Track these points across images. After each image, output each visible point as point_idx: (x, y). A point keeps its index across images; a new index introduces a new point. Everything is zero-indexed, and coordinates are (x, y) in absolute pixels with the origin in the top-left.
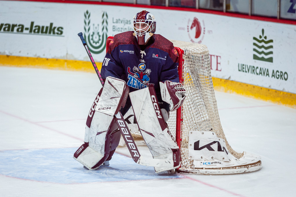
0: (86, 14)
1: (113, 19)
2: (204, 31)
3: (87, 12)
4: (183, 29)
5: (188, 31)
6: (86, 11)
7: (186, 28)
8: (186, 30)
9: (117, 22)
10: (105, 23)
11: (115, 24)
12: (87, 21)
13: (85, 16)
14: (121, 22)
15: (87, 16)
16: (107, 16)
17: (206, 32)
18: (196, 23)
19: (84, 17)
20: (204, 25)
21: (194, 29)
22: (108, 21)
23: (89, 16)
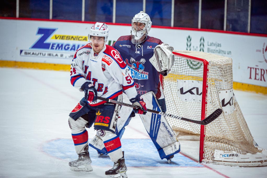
0: (188, 38)
1: (208, 42)
3: (189, 37)
4: (260, 51)
5: (263, 53)
6: (188, 36)
7: (262, 50)
8: (262, 52)
9: (211, 45)
10: (202, 46)
11: (210, 47)
12: (189, 44)
13: (188, 40)
14: (214, 45)
15: (189, 40)
16: (204, 40)
19: (186, 41)
22: (204, 44)
23: (190, 40)
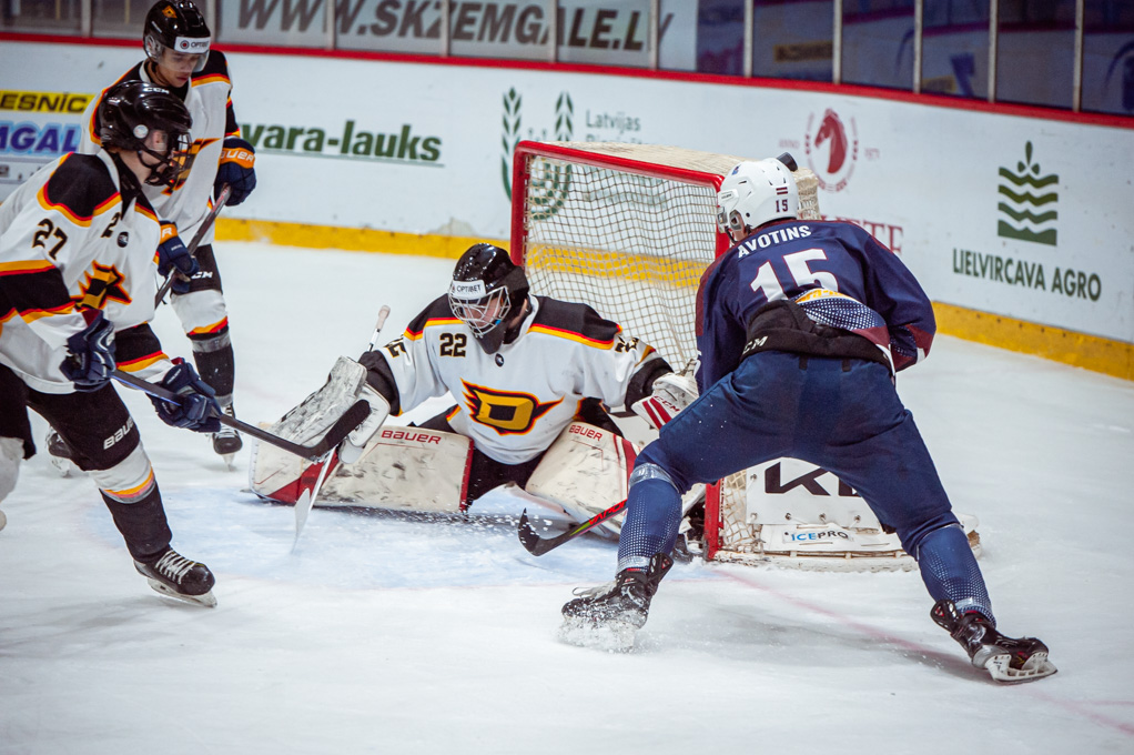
0: (509, 98)
1: (588, 113)
2: (855, 150)
3: (512, 94)
4: (793, 144)
5: (808, 152)
6: (507, 91)
7: (802, 141)
8: (802, 147)
9: (599, 125)
10: (564, 127)
11: (594, 131)
12: (512, 122)
13: (507, 105)
14: (612, 125)
15: (512, 105)
16: (570, 105)
17: (861, 154)
18: (831, 126)
19: (502, 108)
20: (855, 132)
21: (827, 143)
22: (574, 121)
23: (518, 106)
